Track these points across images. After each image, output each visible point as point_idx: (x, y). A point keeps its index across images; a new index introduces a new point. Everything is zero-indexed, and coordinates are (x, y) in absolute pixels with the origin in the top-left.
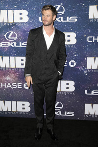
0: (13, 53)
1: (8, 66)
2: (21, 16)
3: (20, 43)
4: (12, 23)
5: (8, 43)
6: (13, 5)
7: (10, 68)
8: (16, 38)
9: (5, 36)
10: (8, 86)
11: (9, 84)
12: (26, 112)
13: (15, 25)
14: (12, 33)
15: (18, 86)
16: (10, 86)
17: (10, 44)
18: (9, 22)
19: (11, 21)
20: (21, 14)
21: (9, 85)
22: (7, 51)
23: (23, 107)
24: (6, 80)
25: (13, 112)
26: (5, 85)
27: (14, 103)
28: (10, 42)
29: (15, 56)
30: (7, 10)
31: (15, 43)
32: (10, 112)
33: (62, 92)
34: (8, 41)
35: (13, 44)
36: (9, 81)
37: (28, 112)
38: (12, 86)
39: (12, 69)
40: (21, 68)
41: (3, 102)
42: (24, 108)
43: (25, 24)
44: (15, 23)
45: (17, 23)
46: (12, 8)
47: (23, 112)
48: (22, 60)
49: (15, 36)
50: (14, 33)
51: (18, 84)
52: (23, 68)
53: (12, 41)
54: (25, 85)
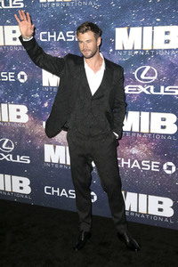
0: (147, 106)
1: (136, 129)
3: (162, 88)
4: (149, 51)
5: (140, 87)
6: (154, 17)
7: (139, 133)
8: (155, 77)
9: (135, 73)
11: (136, 161)
12: (164, 218)
13: (155, 53)
14: (148, 68)
16: (138, 166)
17: (142, 89)
18: (144, 48)
19: (147, 47)
20: (167, 33)
21: (136, 164)
22: (137, 102)
23: (160, 206)
24: (131, 154)
25: (141, 214)
26: (129, 163)
27: (143, 197)
28: (143, 85)
29: (150, 111)
30: (143, 26)
31: (152, 88)
32: (135, 213)
34: (139, 84)
35: (149, 90)
36: (136, 157)
37: (169, 218)
38: (141, 166)
39: (143, 134)
40: (160, 134)
42: (160, 210)
43: (173, 52)
44: (155, 50)
45: (158, 50)
46: (151, 22)
47: (158, 216)
48: (164, 120)
49: (153, 75)
50: (151, 69)
51: (153, 163)
52: (164, 135)
53: (146, 83)
54: (165, 167)
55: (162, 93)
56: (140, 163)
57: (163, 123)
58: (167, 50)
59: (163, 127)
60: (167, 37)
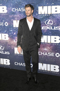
0: (50, 33)
1: (46, 42)
3: (55, 27)
5: (47, 27)
6: (52, 2)
7: (47, 43)
8: (52, 24)
9: (45, 22)
11: (46, 53)
12: (56, 72)
13: (52, 15)
14: (50, 20)
15: (52, 54)
16: (47, 54)
17: (48, 28)
19: (49, 13)
21: (46, 54)
22: (46, 32)
23: (55, 68)
24: (44, 50)
25: (48, 71)
26: (44, 54)
27: (49, 65)
28: (48, 26)
29: (51, 35)
30: (48, 6)
31: (51, 27)
32: (46, 71)
34: (47, 26)
35: (50, 28)
36: (46, 51)
37: (57, 72)
38: (48, 55)
39: (48, 43)
41: (42, 64)
42: (55, 70)
43: (58, 15)
44: (52, 14)
45: (53, 14)
46: (51, 4)
47: (54, 72)
48: (55, 38)
49: (52, 23)
50: (51, 21)
51: (52, 53)
52: (55, 43)
54: (56, 55)
55: (55, 29)
56: (47, 53)
57: (55, 40)
58: (56, 14)
59: (55, 41)
60: (56, 10)
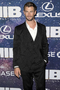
0: (7, 45)
2: (14, 12)
4: (7, 18)
6: (8, 2)
7: (4, 58)
10: (2, 74)
11: (3, 72)
13: (9, 19)
15: (11, 74)
16: (4, 74)
17: (4, 37)
18: (4, 17)
20: (14, 10)
22: (2, 43)
24: (1, 69)
28: (5, 35)
29: (9, 47)
30: (3, 6)
31: (9, 36)
33: (50, 80)
34: (2, 34)
36: (3, 70)
38: (6, 74)
39: (6, 58)
43: (18, 19)
44: (9, 18)
45: (11, 18)
46: (7, 4)
49: (9, 30)
50: (8, 27)
51: (11, 72)
53: (6, 34)
58: (15, 18)
